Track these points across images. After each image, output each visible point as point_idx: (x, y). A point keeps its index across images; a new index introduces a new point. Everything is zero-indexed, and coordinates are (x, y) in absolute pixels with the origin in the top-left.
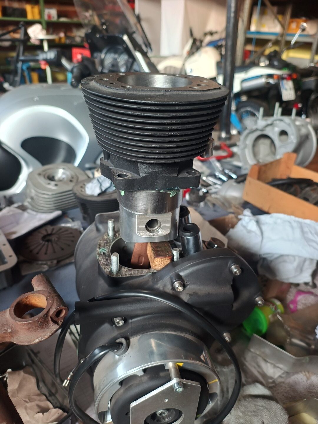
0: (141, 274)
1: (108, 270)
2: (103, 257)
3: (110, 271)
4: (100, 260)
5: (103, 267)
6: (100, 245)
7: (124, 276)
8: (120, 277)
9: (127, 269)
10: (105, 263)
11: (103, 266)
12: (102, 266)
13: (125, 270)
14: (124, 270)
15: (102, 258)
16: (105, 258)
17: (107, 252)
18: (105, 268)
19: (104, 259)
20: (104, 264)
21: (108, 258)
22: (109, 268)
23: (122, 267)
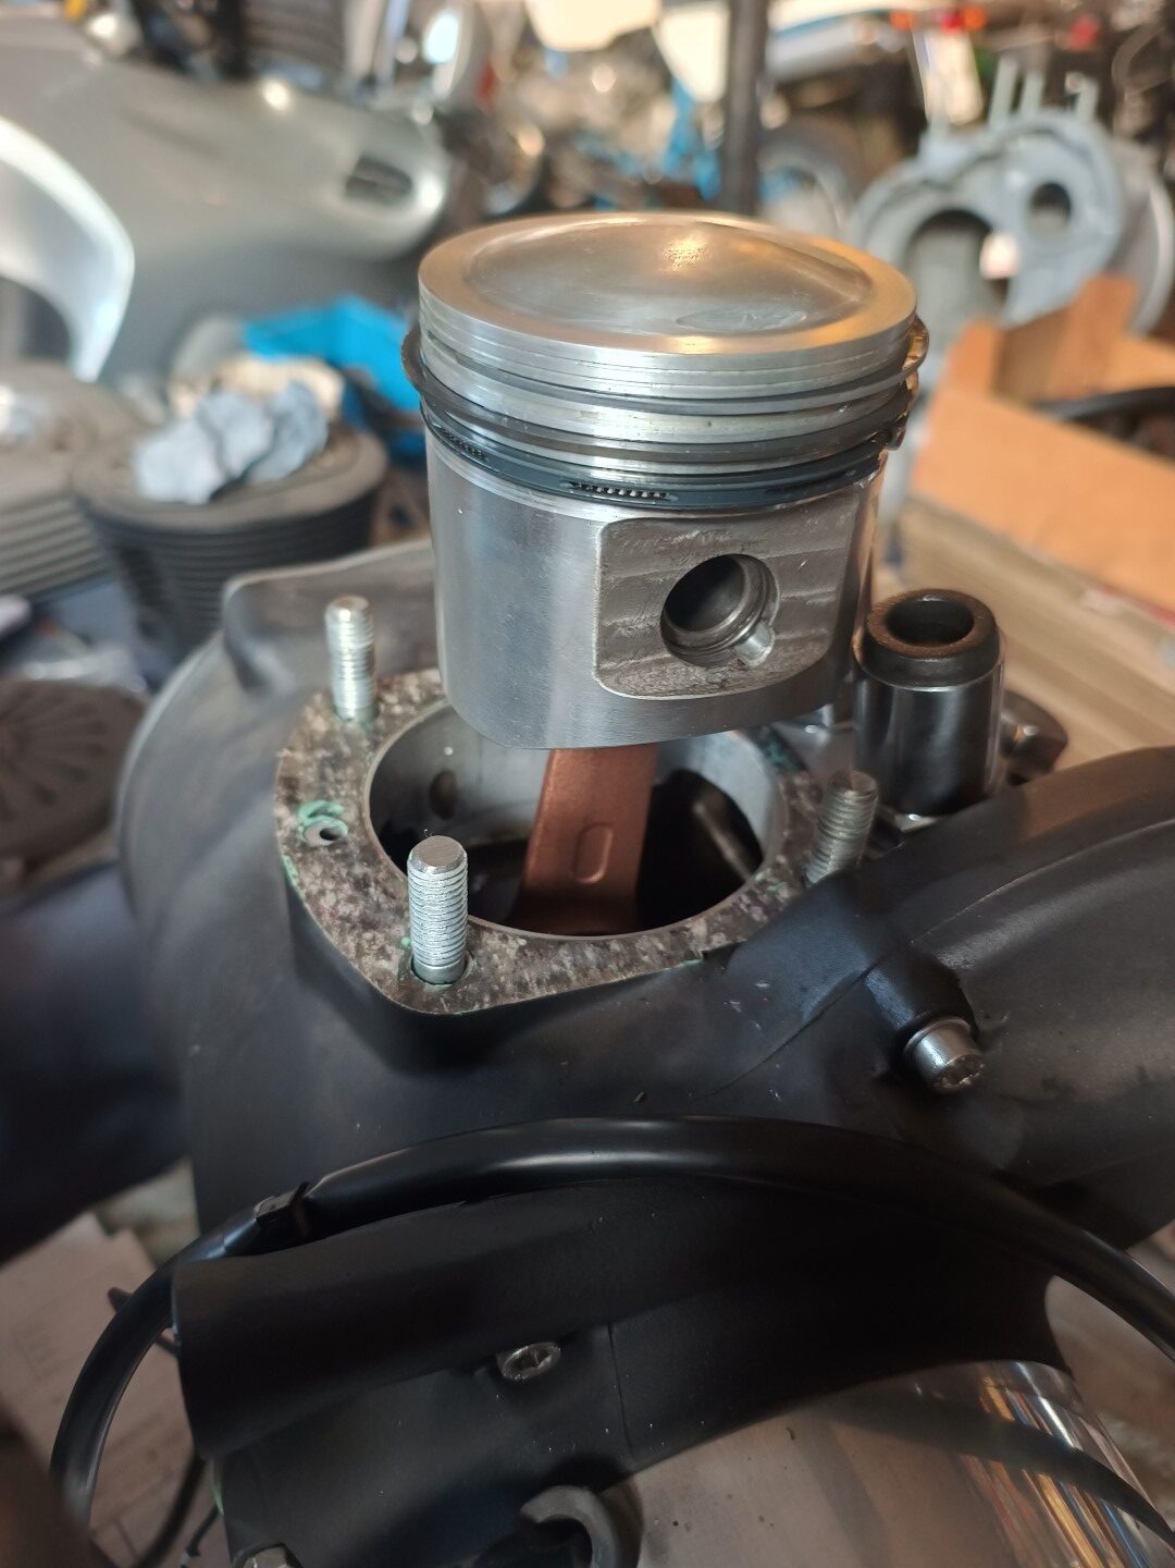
0: (628, 967)
1: (384, 964)
2: (331, 866)
3: (402, 966)
4: (314, 889)
5: (342, 944)
6: (291, 784)
7: (516, 1000)
8: (486, 1006)
9: (523, 942)
10: (354, 911)
11: (342, 933)
12: (333, 938)
13: (505, 946)
14: (503, 955)
15: (324, 872)
16: (344, 872)
17: (351, 830)
18: (360, 952)
19: (339, 880)
20: (346, 919)
21: (368, 870)
22: (389, 949)
23: (484, 928)
